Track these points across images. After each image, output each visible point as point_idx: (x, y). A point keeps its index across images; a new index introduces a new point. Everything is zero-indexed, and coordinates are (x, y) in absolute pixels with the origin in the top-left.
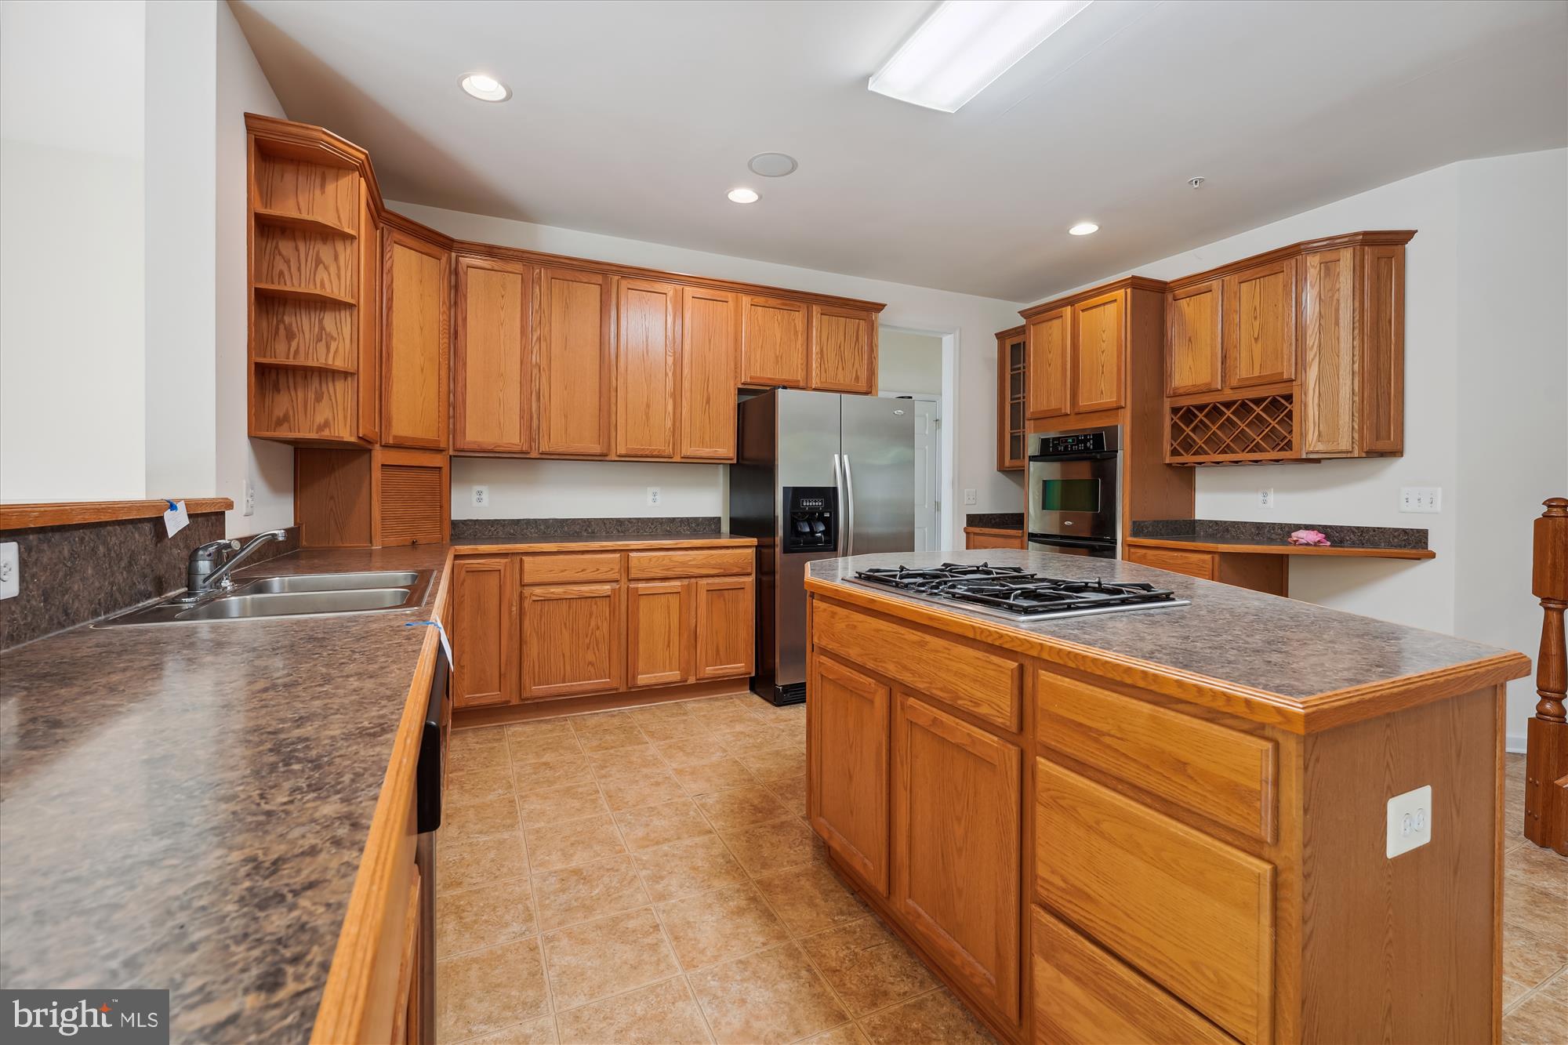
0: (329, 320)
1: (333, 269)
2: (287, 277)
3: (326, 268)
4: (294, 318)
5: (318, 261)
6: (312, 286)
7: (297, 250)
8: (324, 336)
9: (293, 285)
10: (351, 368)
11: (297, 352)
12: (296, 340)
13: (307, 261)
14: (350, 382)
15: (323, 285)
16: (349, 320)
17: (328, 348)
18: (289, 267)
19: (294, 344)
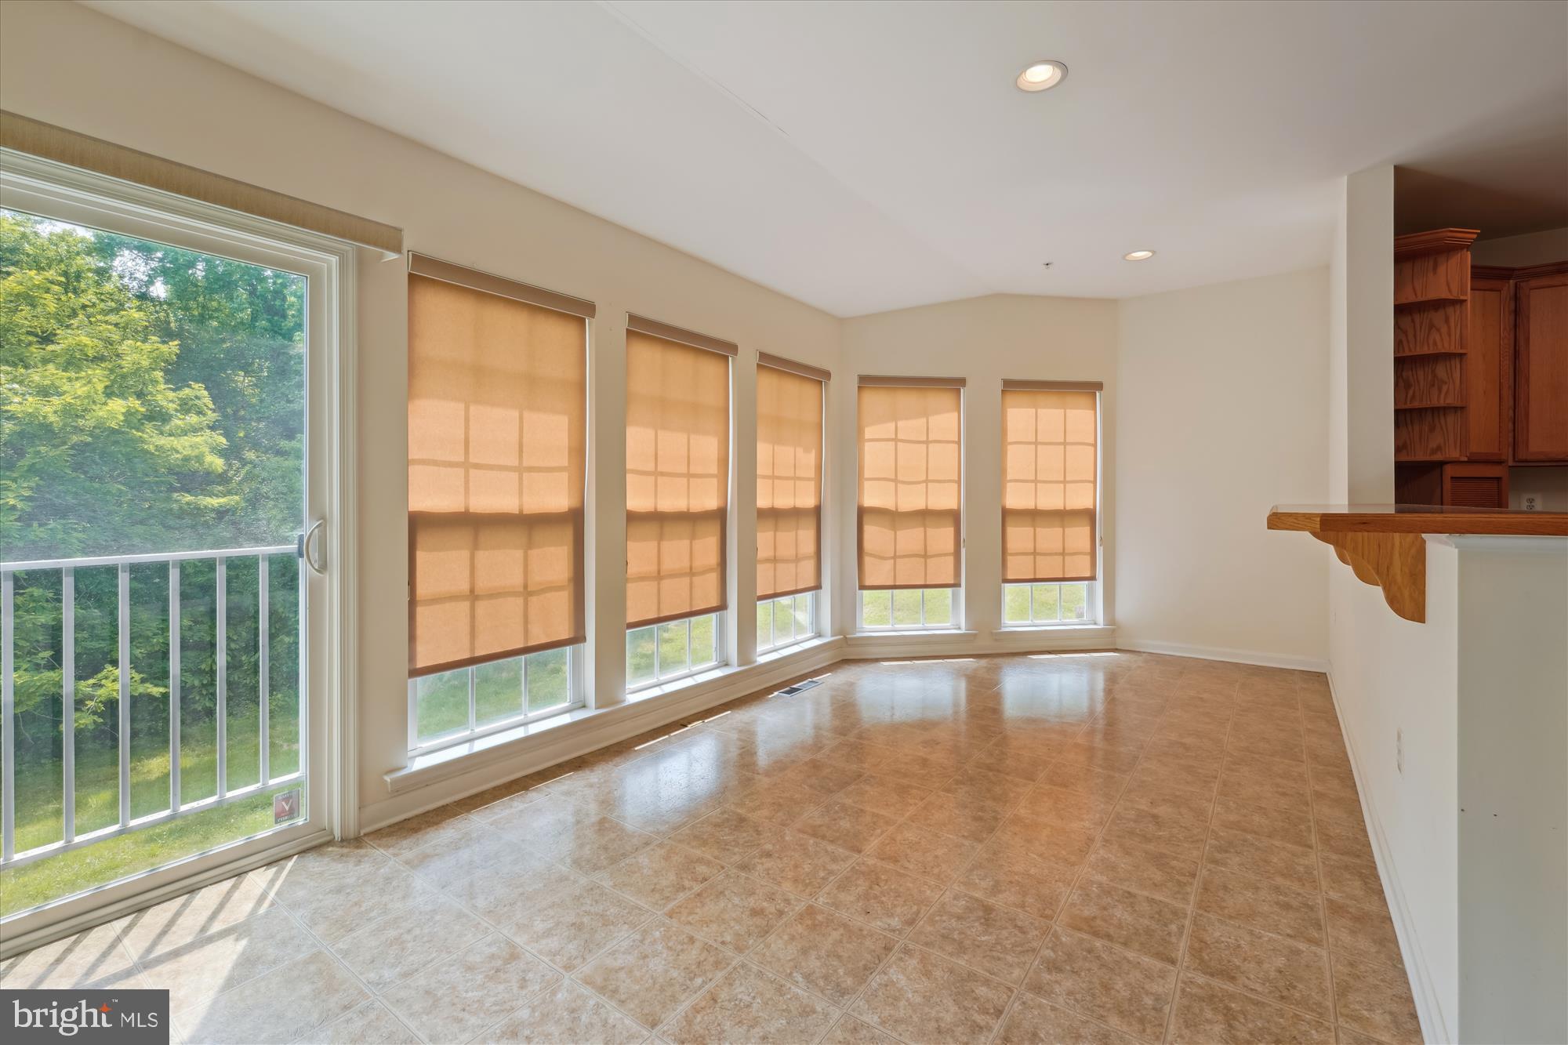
0: (1441, 371)
1: (1444, 330)
2: (1405, 343)
3: (1438, 330)
4: (1410, 372)
5: (1431, 326)
6: (1426, 348)
7: (1413, 321)
8: (1436, 382)
9: (1410, 350)
10: (1459, 404)
11: (1413, 397)
12: (1413, 388)
13: (1421, 327)
14: (1459, 414)
15: (1435, 343)
16: (1458, 366)
17: (1440, 391)
18: (1407, 336)
19: (1411, 392)
